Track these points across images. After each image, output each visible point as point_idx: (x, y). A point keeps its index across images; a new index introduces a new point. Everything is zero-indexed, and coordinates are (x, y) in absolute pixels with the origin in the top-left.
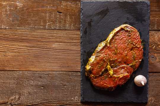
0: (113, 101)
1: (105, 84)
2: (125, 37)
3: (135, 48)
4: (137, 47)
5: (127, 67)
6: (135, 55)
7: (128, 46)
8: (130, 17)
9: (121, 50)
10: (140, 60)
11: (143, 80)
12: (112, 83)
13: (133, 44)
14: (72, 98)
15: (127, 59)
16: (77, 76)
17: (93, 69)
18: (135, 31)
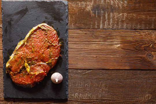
0: (34, 98)
1: (24, 81)
2: (42, 36)
3: (51, 46)
4: (53, 45)
5: (43, 64)
6: (52, 53)
7: (45, 45)
8: (49, 16)
9: (38, 48)
10: (56, 58)
11: (57, 77)
12: (29, 80)
13: (49, 42)
14: (72, 94)
15: (44, 57)
16: (78, 73)
17: (11, 67)
18: (51, 30)
